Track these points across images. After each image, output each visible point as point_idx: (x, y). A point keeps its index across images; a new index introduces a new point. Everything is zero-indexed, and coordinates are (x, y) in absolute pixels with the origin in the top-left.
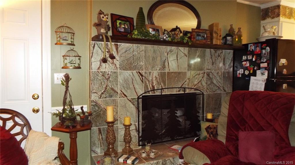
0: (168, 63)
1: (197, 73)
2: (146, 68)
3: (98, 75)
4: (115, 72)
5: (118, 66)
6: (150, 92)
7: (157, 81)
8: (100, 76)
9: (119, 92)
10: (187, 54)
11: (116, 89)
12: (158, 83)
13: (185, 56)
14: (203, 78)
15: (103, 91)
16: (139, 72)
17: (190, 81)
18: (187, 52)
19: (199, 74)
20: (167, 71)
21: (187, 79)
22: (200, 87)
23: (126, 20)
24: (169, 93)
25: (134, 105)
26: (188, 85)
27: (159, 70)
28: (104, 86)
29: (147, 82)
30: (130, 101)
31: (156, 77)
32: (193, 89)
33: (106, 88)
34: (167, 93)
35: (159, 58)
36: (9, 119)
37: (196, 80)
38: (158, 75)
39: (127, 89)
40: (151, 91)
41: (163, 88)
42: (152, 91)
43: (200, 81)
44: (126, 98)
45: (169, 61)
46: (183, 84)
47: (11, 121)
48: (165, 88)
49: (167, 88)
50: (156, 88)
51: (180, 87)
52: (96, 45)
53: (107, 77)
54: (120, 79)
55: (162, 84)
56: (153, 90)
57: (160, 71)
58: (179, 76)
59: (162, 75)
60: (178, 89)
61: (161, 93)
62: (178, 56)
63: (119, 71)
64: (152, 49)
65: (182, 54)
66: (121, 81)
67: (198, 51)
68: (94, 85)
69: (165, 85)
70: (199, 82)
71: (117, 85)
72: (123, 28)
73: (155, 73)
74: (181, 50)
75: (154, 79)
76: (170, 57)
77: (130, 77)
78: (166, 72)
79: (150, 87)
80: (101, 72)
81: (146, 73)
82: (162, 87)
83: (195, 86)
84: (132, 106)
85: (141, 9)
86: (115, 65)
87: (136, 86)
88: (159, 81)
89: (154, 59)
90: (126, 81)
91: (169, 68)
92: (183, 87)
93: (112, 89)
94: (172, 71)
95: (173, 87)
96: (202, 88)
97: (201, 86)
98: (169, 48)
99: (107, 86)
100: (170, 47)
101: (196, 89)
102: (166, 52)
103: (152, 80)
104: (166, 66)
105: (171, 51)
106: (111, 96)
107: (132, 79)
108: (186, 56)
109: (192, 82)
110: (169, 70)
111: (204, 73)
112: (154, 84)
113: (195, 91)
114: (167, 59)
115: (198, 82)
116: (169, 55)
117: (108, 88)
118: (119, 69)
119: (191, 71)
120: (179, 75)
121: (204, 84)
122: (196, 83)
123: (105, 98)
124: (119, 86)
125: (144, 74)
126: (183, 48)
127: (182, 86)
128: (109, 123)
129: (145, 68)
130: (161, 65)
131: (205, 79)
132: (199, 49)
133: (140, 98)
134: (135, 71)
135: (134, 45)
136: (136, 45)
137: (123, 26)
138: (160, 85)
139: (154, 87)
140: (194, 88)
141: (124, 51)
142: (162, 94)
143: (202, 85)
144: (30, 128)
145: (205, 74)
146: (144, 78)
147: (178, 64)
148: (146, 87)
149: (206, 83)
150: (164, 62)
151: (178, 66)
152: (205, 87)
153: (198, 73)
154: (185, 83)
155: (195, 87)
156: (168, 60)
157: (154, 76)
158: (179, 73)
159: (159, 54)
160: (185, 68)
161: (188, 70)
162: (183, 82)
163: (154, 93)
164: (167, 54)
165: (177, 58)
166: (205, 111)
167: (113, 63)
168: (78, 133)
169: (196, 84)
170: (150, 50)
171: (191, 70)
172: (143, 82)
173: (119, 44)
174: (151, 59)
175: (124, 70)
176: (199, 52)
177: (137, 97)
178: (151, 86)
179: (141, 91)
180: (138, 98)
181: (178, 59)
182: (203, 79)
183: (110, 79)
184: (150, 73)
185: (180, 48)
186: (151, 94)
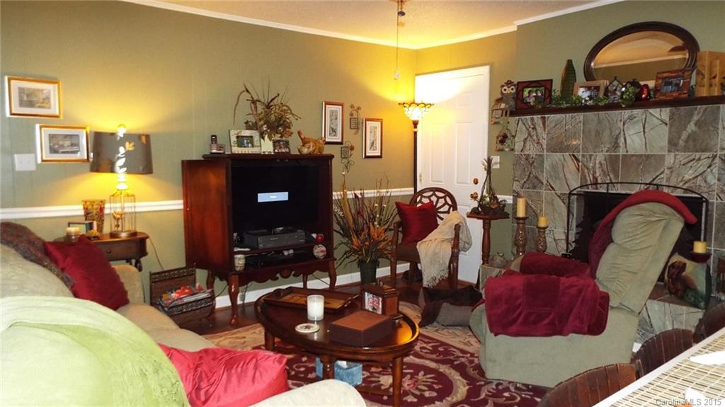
0: (625, 140)
1: (693, 157)
2: (585, 149)
3: (521, 159)
4: (540, 155)
5: (545, 147)
6: (590, 186)
7: (602, 170)
8: (523, 159)
9: (545, 182)
10: (667, 120)
11: (540, 177)
12: (605, 174)
13: (663, 126)
14: (709, 167)
15: (525, 179)
16: (574, 155)
17: (673, 173)
18: (668, 115)
19: (699, 159)
20: (621, 152)
21: (665, 168)
22: (700, 186)
23: (538, 85)
24: (624, 192)
25: (564, 203)
26: (668, 179)
27: (607, 151)
28: (528, 174)
29: (586, 171)
30: (559, 197)
31: (601, 164)
32: (679, 190)
33: (529, 176)
34: (619, 192)
35: (607, 133)
36: (442, 198)
37: (690, 172)
38: (605, 160)
39: (555, 178)
40: (591, 184)
41: (614, 181)
42: (593, 186)
43: (700, 174)
44: (553, 192)
45: (627, 135)
46: (657, 176)
47: (443, 200)
48: (617, 181)
49: (621, 183)
50: (599, 181)
51: (648, 182)
52: (520, 122)
53: (531, 161)
54: (546, 165)
55: (612, 176)
56: (595, 183)
57: (608, 153)
58: (647, 162)
59: (613, 161)
60: (643, 185)
61: (608, 190)
62: (646, 126)
63: (545, 153)
64: (596, 119)
65: (657, 120)
66: (548, 167)
67: (696, 112)
68: (517, 170)
69: (616, 176)
70: (697, 177)
71: (543, 172)
72: (534, 96)
73: (600, 157)
74: (654, 114)
75: (598, 166)
76: (628, 128)
77: (559, 163)
78: (619, 155)
79: (589, 179)
80: (525, 155)
81: (583, 156)
82: (611, 179)
83: (685, 183)
84: (563, 204)
85: (570, 63)
86: (542, 145)
87: (569, 176)
88: (605, 169)
89: (598, 133)
90: (554, 167)
91: (626, 147)
92: (655, 182)
93: (536, 178)
94: (633, 153)
95: (634, 182)
96: (706, 190)
97: (703, 184)
98: (626, 113)
99: (530, 173)
100: (630, 111)
101: (686, 190)
102: (621, 121)
103: (594, 168)
104: (621, 144)
105: (631, 118)
106: (534, 187)
107: (563, 165)
108: (666, 124)
109: (678, 175)
110: (627, 152)
111: (714, 157)
112: (597, 175)
113: (684, 193)
114: (622, 133)
115: (693, 176)
116: (626, 126)
117: (532, 176)
118: (545, 151)
119: (677, 153)
120: (646, 160)
121: (712, 180)
122: (687, 177)
123: (528, 188)
124: (545, 174)
125: (580, 158)
126: (658, 110)
127: (654, 179)
128: (519, 219)
129: (583, 149)
130: (610, 143)
131: (715, 171)
132: (699, 106)
133: (575, 194)
134: (567, 153)
135: (567, 115)
136: (571, 115)
137: (535, 94)
138: (608, 178)
139: (597, 180)
140: (684, 187)
141: (553, 125)
142: (610, 191)
143: (705, 181)
144: (455, 208)
145: (717, 160)
146: (580, 164)
147: (647, 139)
148: (583, 177)
149: (719, 180)
150: (617, 138)
151: (646, 143)
152: (716, 187)
153: (697, 158)
154: (662, 176)
155: (687, 185)
156: (624, 134)
157: (597, 162)
158: (648, 157)
159: (608, 125)
160: (662, 148)
161: (669, 151)
162: (657, 174)
163: (597, 189)
164: (624, 124)
165: (644, 128)
166: (715, 241)
167: (538, 143)
168: (492, 221)
169: (689, 180)
170: (592, 120)
171: (678, 150)
172: (578, 170)
173: (546, 116)
174: (593, 133)
175: (552, 152)
176: (698, 113)
177: (568, 192)
178: (591, 176)
179: (575, 183)
180: (570, 194)
181: (646, 130)
182: (709, 170)
183: (535, 164)
184: (591, 156)
185: (652, 111)
186: (591, 189)
